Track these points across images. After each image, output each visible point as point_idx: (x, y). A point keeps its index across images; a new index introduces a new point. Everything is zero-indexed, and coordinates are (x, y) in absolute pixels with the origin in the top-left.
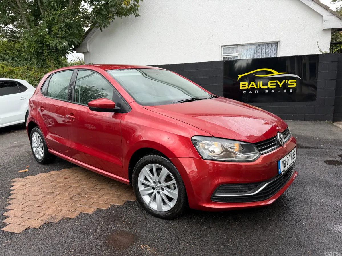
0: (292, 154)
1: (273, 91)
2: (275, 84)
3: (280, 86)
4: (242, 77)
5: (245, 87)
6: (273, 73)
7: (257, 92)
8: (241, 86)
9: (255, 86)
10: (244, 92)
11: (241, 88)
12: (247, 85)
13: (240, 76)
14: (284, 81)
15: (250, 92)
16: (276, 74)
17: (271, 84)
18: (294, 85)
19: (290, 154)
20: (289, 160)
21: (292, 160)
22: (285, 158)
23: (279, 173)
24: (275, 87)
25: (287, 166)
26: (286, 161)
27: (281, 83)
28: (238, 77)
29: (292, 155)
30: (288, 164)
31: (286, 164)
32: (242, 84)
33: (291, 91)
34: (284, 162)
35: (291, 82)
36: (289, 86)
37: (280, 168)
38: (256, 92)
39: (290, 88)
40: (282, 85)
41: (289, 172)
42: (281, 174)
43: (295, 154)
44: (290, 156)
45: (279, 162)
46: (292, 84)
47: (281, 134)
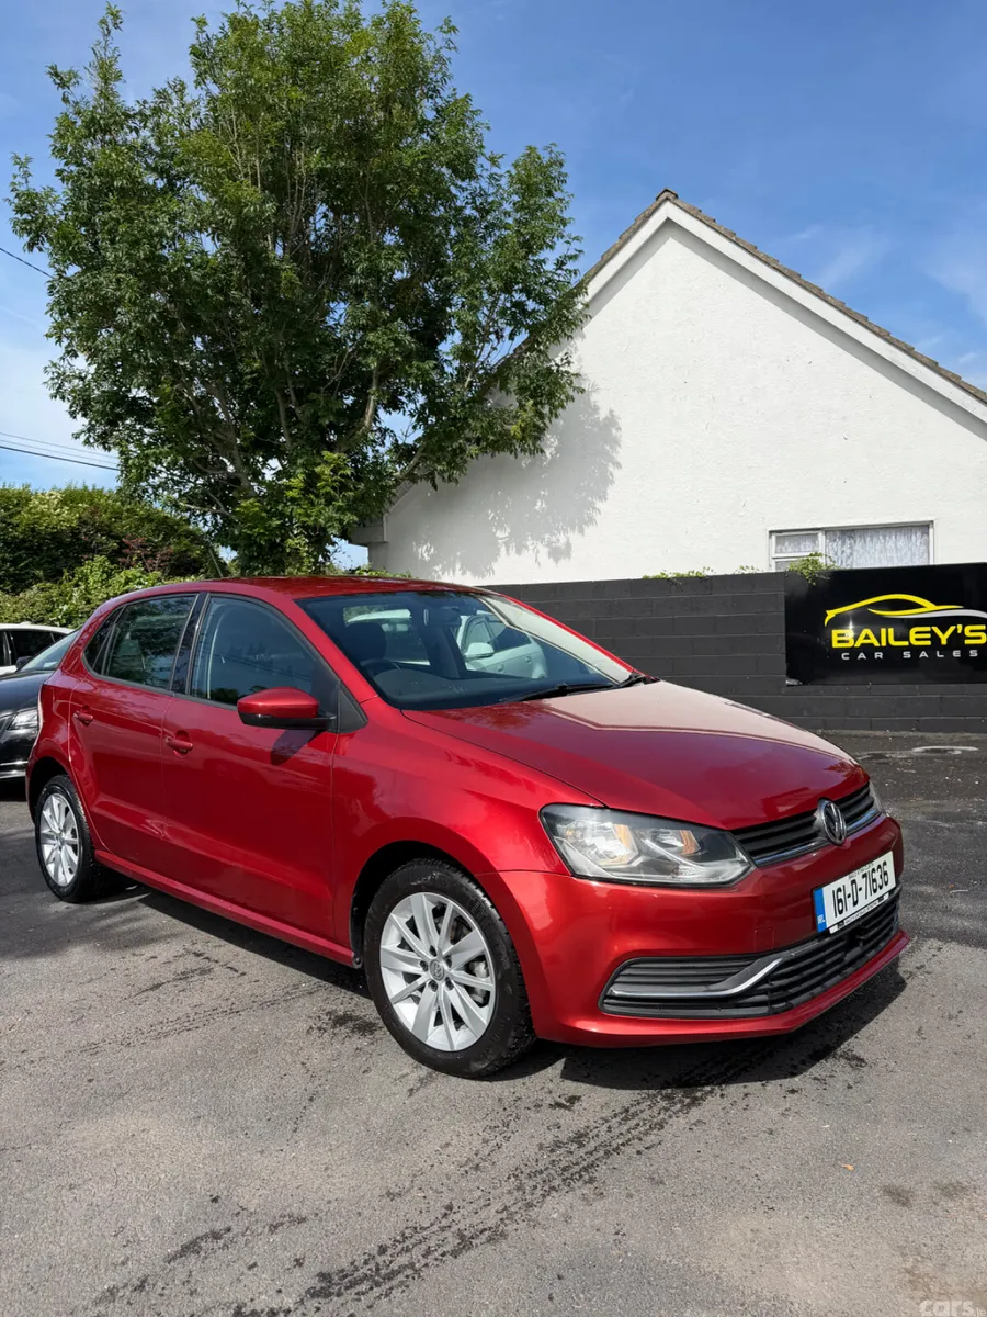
0: (873, 870)
1: (924, 654)
2: (929, 636)
3: (944, 642)
4: (837, 615)
5: (847, 641)
6: (921, 606)
7: (881, 657)
8: (835, 638)
9: (873, 641)
10: (844, 656)
11: (835, 645)
12: (851, 638)
13: (831, 614)
14: (952, 628)
16: (928, 608)
17: (916, 636)
18: (979, 638)
19: (867, 869)
20: (860, 889)
21: (875, 891)
22: (845, 881)
23: (820, 930)
24: (929, 643)
25: (851, 909)
26: (848, 891)
27: (944, 632)
28: (826, 615)
29: (876, 875)
30: (855, 903)
31: (850, 901)
32: (839, 635)
33: (974, 653)
34: (841, 895)
35: (971, 631)
36: (967, 642)
37: (823, 913)
38: (876, 657)
39: (971, 647)
40: (948, 639)
41: (867, 932)
42: (826, 933)
43: (886, 873)
44: (864, 876)
45: (816, 893)
46: (975, 636)
47: (832, 806)
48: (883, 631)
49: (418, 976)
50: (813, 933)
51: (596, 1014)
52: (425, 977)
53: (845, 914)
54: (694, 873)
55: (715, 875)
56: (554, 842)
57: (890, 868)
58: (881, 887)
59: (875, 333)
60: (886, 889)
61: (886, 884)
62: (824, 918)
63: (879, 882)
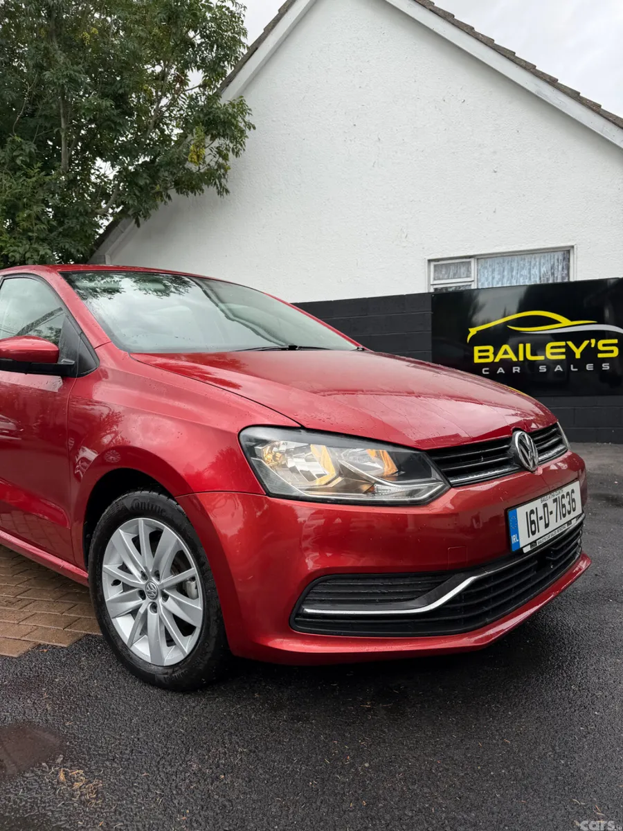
0: (563, 497)
1: (558, 368)
2: (563, 350)
3: (578, 356)
4: (478, 332)
5: (487, 357)
6: (557, 322)
7: (518, 371)
8: (476, 354)
9: (512, 356)
10: (484, 371)
11: (477, 360)
12: (491, 354)
13: (473, 331)
14: (586, 343)
15: (501, 370)
16: (564, 324)
17: (553, 352)
18: (612, 352)
19: (557, 494)
20: (551, 513)
21: (564, 516)
22: (537, 504)
23: (514, 549)
24: (563, 357)
25: (543, 531)
26: (541, 513)
27: (578, 347)
28: (469, 332)
29: (565, 501)
30: (547, 526)
31: (542, 523)
32: (480, 351)
33: (606, 366)
34: (534, 517)
35: (604, 345)
36: (600, 356)
37: (517, 532)
38: (514, 371)
39: (604, 360)
40: (582, 354)
41: (556, 553)
42: (520, 552)
43: (574, 500)
44: (555, 501)
45: (510, 513)
46: (608, 350)
47: (526, 436)
48: (521, 346)
51: (287, 631)
53: (537, 535)
54: (393, 490)
57: (577, 496)
58: (569, 513)
59: (521, 66)
60: (573, 514)
61: (574, 510)
62: (518, 538)
63: (568, 507)
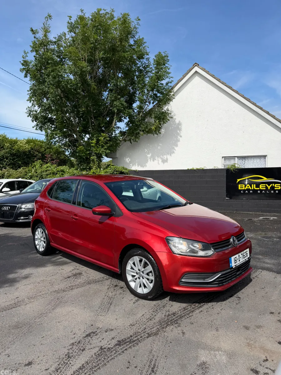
0: (244, 253)
1: (263, 192)
2: (265, 187)
3: (269, 188)
4: (240, 180)
5: (243, 188)
6: (263, 179)
7: (252, 192)
9: (250, 188)
10: (242, 192)
11: (239, 189)
12: (244, 187)
13: (238, 180)
14: (271, 185)
15: (247, 192)
16: (265, 179)
17: (262, 187)
18: (279, 188)
19: (242, 253)
20: (241, 257)
21: (244, 258)
22: (237, 256)
23: (231, 267)
24: (265, 189)
27: (269, 186)
28: (237, 180)
29: (245, 254)
30: (239, 261)
32: (240, 186)
33: (277, 192)
34: (236, 259)
35: (276, 186)
36: (275, 189)
37: (231, 263)
40: (270, 188)
41: (242, 268)
43: (247, 254)
44: (242, 254)
45: (230, 258)
46: (277, 187)
47: (234, 237)
48: (253, 185)
49: (136, 276)
50: (228, 268)
51: (178, 285)
52: (137, 276)
53: (237, 263)
54: (201, 253)
55: (207, 254)
56: (169, 246)
57: (248, 252)
59: (252, 103)
60: (247, 257)
61: (247, 256)
62: (232, 265)
63: (245, 256)
